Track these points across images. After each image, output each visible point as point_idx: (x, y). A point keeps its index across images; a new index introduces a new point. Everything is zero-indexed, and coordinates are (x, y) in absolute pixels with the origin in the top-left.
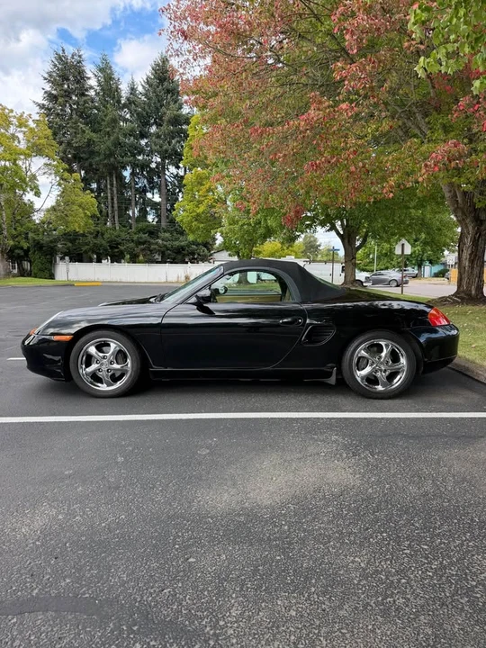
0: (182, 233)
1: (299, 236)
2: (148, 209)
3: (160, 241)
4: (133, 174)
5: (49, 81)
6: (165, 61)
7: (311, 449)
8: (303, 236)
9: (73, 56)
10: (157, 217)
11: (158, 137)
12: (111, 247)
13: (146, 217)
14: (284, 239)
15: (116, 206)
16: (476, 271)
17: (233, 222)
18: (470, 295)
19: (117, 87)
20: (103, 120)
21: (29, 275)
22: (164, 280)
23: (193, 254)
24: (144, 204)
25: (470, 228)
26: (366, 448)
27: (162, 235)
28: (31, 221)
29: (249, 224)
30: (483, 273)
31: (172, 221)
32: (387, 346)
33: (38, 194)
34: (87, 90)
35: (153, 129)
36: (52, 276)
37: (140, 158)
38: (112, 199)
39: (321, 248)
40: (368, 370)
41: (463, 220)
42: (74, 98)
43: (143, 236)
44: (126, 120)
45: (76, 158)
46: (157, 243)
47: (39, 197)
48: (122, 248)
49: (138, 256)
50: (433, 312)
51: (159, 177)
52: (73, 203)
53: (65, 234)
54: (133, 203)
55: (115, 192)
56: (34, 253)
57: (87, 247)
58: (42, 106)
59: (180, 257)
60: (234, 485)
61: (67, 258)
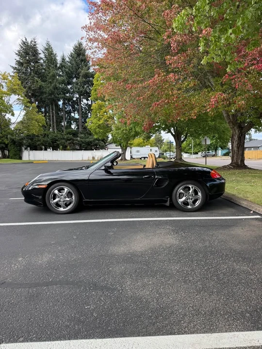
0: (90, 134)
1: (152, 136)
2: (72, 122)
3: (79, 139)
4: (64, 104)
5: (19, 55)
6: (80, 44)
7: (158, 232)
8: (154, 135)
9: (31, 42)
10: (77, 126)
11: (77, 84)
12: (53, 142)
13: (71, 126)
14: (144, 137)
15: (55, 120)
16: (240, 152)
17: (118, 129)
18: (238, 165)
19: (55, 58)
20: (48, 76)
21: (8, 157)
22: (81, 159)
23: (96, 145)
24: (70, 119)
25: (237, 131)
26: (182, 230)
27: (80, 135)
28: (9, 129)
29: (126, 130)
30: (244, 153)
31: (85, 128)
32: (192, 187)
33: (13, 115)
34: (39, 60)
35: (75, 80)
36: (20, 158)
37: (68, 95)
38: (53, 117)
39: (164, 141)
40: (184, 198)
41: (233, 127)
42: (32, 64)
43: (70, 136)
44: (60, 76)
45: (33, 95)
46: (77, 140)
47: (14, 116)
48: (59, 143)
49: (67, 147)
50: (213, 172)
51: (78, 105)
52: (32, 119)
53: (27, 136)
54: (64, 119)
55: (54, 113)
56: (11, 146)
57: (39, 142)
58: (15, 68)
59: (89, 147)
60: (125, 244)
61: (29, 148)
